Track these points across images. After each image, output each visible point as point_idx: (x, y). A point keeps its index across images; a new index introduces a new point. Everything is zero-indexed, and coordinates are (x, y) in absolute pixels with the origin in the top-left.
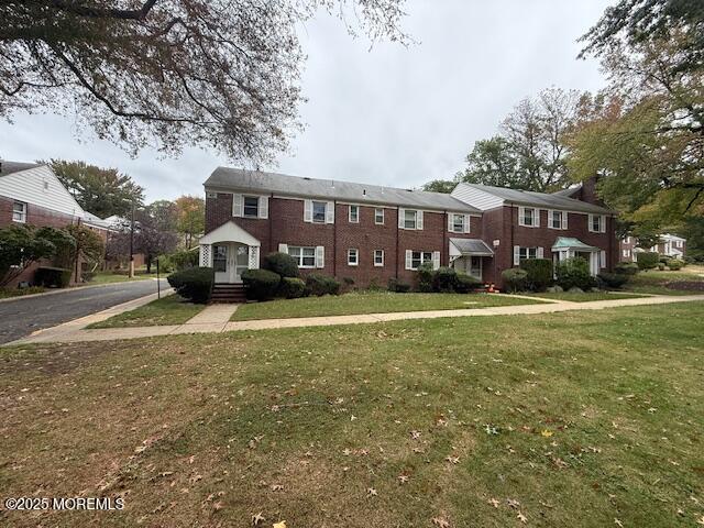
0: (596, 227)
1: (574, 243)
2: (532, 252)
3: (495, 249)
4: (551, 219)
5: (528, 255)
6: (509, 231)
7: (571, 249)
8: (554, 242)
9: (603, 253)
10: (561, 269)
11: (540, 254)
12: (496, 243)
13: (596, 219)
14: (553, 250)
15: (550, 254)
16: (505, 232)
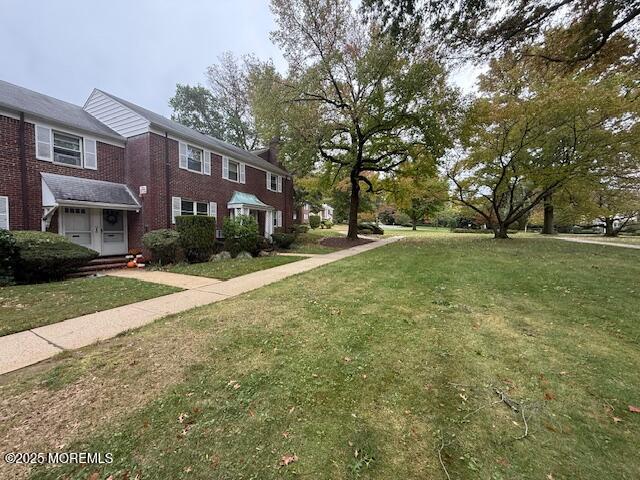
0: (274, 186)
1: (252, 200)
2: (202, 208)
3: (142, 199)
4: (225, 168)
5: (195, 212)
6: (161, 172)
7: (246, 206)
8: (230, 197)
9: (279, 213)
10: (229, 230)
11: (212, 211)
12: (143, 190)
13: (273, 178)
14: (229, 207)
15: (225, 211)
16: (154, 173)
